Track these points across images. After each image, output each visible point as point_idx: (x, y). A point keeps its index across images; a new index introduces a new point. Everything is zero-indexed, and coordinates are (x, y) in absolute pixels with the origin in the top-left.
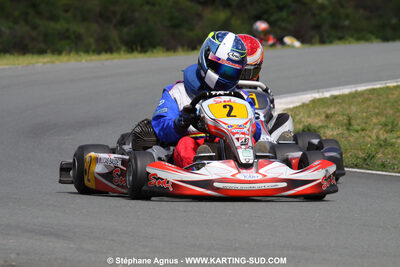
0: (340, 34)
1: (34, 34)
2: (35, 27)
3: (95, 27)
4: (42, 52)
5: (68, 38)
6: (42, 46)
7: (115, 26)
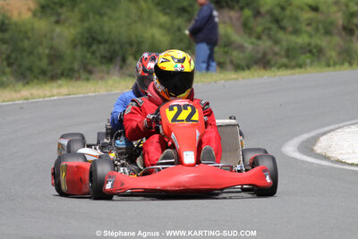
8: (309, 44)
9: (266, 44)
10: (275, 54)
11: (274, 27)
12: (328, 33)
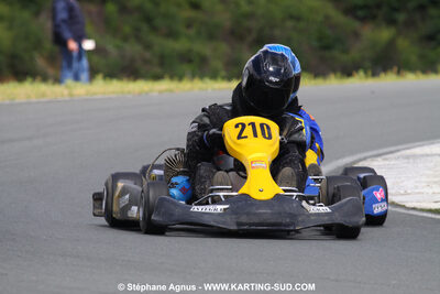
8: (190, 51)
9: (133, 49)
10: (146, 62)
11: (145, 27)
12: (211, 37)
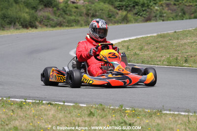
0: (163, 19)
1: (64, 20)
2: (64, 18)
3: (84, 18)
4: (67, 26)
5: (75, 21)
6: (67, 24)
7: (91, 18)
